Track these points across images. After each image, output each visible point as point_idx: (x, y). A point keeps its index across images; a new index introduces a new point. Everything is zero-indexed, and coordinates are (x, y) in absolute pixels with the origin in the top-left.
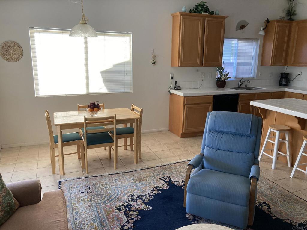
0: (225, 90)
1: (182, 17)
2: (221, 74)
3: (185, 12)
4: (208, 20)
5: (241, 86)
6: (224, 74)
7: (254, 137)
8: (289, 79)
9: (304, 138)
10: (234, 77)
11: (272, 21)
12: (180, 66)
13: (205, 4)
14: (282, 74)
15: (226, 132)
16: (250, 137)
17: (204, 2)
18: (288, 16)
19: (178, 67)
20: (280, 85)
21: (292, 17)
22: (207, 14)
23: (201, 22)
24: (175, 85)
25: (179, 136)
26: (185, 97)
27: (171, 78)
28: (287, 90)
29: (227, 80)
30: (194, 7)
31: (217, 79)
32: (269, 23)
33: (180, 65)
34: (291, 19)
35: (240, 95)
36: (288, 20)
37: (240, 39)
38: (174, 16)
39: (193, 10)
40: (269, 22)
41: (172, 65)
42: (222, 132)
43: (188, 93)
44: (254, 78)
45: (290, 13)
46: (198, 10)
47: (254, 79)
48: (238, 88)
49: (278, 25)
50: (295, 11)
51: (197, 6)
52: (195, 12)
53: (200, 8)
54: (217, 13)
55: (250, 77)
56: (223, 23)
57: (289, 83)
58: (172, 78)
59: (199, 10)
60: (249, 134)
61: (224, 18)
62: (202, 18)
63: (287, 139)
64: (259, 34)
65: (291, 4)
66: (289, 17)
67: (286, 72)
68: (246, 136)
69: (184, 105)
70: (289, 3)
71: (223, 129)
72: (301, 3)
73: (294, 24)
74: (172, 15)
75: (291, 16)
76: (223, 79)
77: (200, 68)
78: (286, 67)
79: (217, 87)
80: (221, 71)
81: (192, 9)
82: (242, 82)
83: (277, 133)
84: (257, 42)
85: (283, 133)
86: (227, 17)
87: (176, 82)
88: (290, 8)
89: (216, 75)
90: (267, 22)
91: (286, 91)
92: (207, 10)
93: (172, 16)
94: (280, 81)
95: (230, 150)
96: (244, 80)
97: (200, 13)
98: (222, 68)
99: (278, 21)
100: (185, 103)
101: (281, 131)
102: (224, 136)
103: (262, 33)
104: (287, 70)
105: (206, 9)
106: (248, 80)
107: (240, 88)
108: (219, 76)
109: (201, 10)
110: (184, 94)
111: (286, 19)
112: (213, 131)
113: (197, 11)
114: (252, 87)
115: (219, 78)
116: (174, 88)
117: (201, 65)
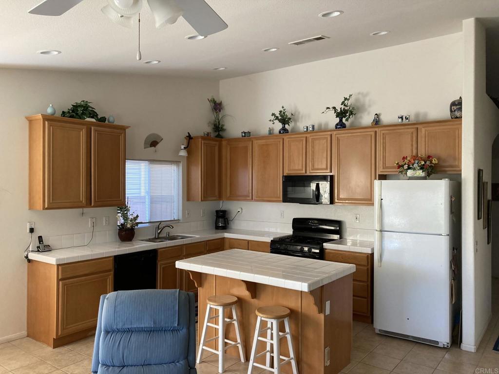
0: (134, 245)
1: (46, 123)
2: (125, 217)
3: (53, 114)
4: (95, 131)
5: (160, 236)
6: (131, 217)
7: (185, 330)
8: (227, 219)
9: (257, 313)
10: (147, 221)
11: (195, 137)
12: (47, 209)
13: (89, 104)
14: (217, 212)
15: (137, 329)
16: (178, 330)
17: (87, 102)
18: (216, 131)
19: (43, 209)
20: (217, 228)
21: (221, 133)
22: (93, 120)
23: (83, 134)
24: (37, 244)
25: (48, 345)
26: (58, 265)
27: (28, 231)
28: (227, 235)
29: (136, 227)
30: (70, 108)
31: (118, 226)
32: (192, 140)
33: (46, 206)
34: (219, 136)
35: (159, 250)
36: (216, 137)
37: (152, 161)
38: (31, 121)
39: (69, 112)
40: (192, 138)
41: (31, 207)
42: (130, 331)
43: (65, 257)
44: (179, 220)
45: (218, 128)
46: (77, 114)
47: (179, 222)
48: (155, 238)
49: (204, 143)
50: (223, 125)
51: (75, 108)
52: (71, 117)
53: (80, 111)
54: (111, 119)
55: (173, 219)
56: (122, 137)
57: (228, 224)
58: (32, 230)
59: (80, 114)
60: (176, 325)
61: (123, 129)
62: (85, 127)
63: (235, 317)
64: (179, 155)
65: (217, 115)
66: (217, 133)
67: (223, 209)
68: (172, 331)
69: (58, 280)
70: (215, 114)
71: (131, 324)
72: (229, 116)
73: (224, 143)
74: (27, 118)
75: (219, 131)
76: (129, 226)
77: (86, 210)
78: (221, 202)
79: (119, 240)
80: (126, 212)
81: (66, 110)
82: (160, 229)
83: (220, 309)
84: (178, 166)
85: (229, 309)
86: (128, 127)
87: (40, 238)
88: (217, 121)
89: (117, 220)
90: (188, 138)
91: (225, 237)
92: (93, 115)
93: (28, 120)
94: (217, 222)
95: (146, 363)
96: (164, 225)
97: (81, 119)
98: (126, 208)
99: (203, 138)
100: (60, 277)
101: (225, 306)
102: (134, 338)
103: (183, 153)
104: (223, 205)
105: (91, 112)
106: (170, 224)
107: (159, 238)
108: (122, 221)
109: (83, 114)
110: (57, 260)
111: (213, 135)
112: (113, 331)
113: (75, 115)
114: (177, 236)
115: (122, 225)
116: (36, 250)
117: (89, 204)
